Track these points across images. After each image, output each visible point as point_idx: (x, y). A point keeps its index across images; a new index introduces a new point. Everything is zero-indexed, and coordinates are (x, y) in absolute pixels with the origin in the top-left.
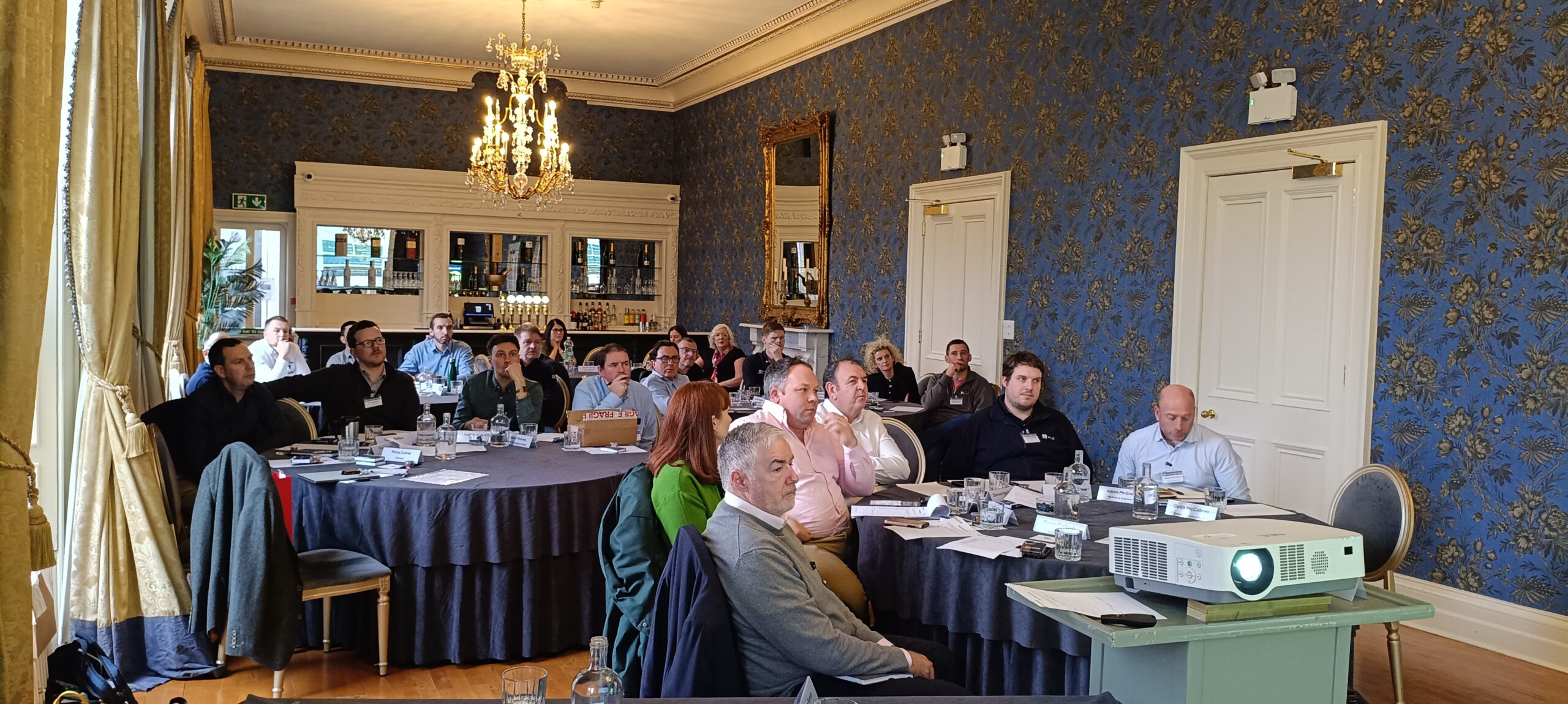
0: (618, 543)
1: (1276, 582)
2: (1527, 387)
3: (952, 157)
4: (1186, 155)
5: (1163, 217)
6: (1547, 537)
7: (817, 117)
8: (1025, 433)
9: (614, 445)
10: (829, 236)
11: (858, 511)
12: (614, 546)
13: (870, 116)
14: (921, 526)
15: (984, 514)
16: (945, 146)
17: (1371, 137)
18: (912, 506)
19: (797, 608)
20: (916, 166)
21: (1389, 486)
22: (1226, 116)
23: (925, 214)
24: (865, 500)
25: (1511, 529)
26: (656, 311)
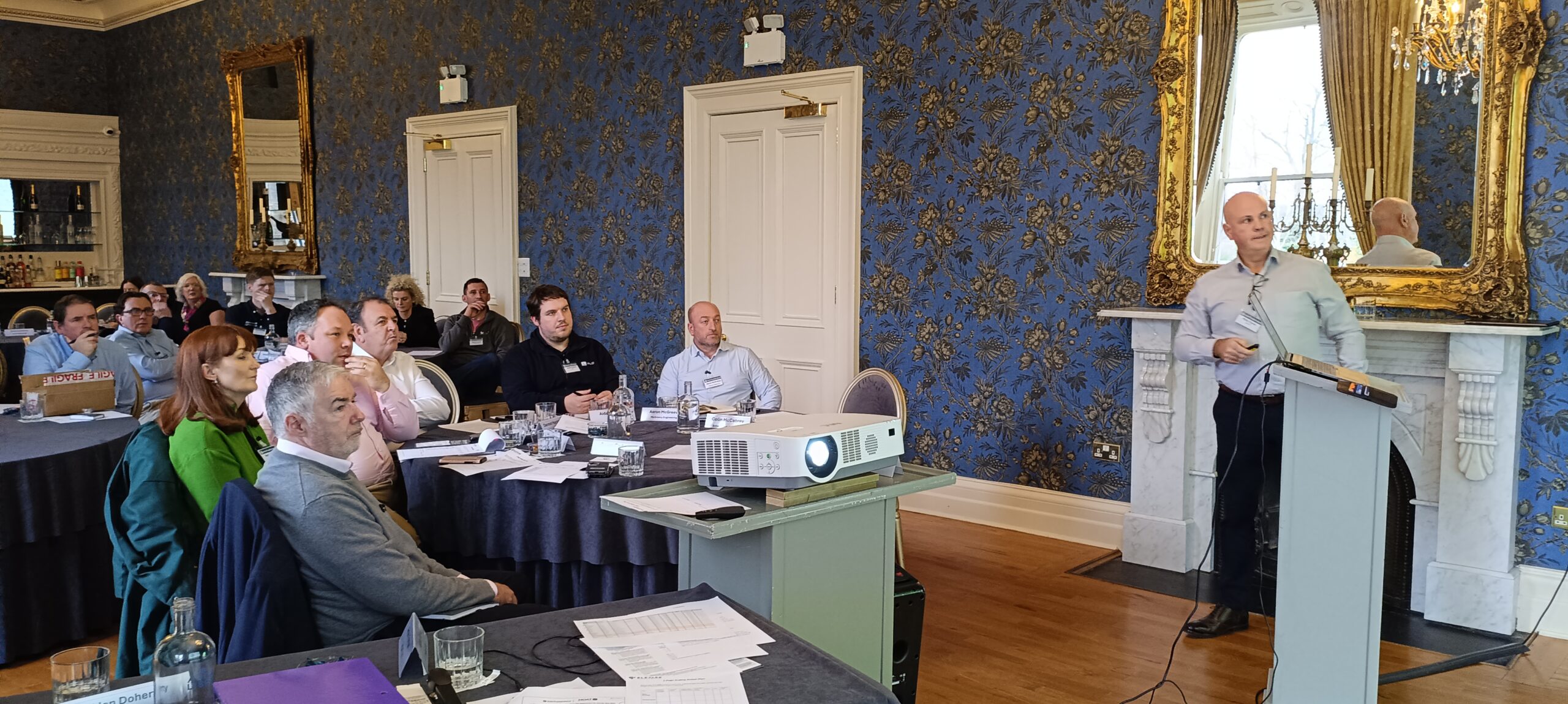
0: (133, 513)
1: (840, 464)
2: (979, 297)
3: (452, 89)
4: (689, 94)
5: (670, 153)
6: (998, 420)
7: (291, 42)
8: (566, 363)
9: (87, 411)
10: (314, 173)
11: (404, 455)
12: (128, 517)
13: (354, 43)
14: (479, 461)
15: (542, 443)
16: (444, 78)
17: (849, 80)
18: (462, 444)
19: (375, 552)
20: (412, 98)
21: (885, 386)
22: (724, 57)
23: (425, 149)
24: (409, 444)
25: (972, 416)
26: (96, 264)
